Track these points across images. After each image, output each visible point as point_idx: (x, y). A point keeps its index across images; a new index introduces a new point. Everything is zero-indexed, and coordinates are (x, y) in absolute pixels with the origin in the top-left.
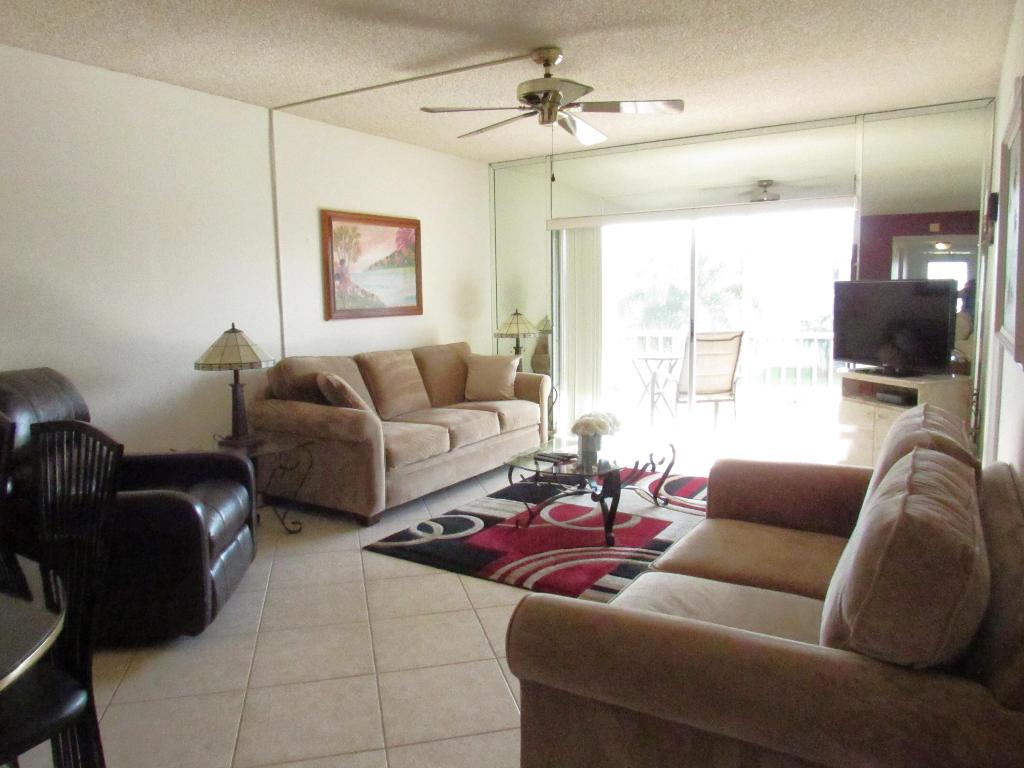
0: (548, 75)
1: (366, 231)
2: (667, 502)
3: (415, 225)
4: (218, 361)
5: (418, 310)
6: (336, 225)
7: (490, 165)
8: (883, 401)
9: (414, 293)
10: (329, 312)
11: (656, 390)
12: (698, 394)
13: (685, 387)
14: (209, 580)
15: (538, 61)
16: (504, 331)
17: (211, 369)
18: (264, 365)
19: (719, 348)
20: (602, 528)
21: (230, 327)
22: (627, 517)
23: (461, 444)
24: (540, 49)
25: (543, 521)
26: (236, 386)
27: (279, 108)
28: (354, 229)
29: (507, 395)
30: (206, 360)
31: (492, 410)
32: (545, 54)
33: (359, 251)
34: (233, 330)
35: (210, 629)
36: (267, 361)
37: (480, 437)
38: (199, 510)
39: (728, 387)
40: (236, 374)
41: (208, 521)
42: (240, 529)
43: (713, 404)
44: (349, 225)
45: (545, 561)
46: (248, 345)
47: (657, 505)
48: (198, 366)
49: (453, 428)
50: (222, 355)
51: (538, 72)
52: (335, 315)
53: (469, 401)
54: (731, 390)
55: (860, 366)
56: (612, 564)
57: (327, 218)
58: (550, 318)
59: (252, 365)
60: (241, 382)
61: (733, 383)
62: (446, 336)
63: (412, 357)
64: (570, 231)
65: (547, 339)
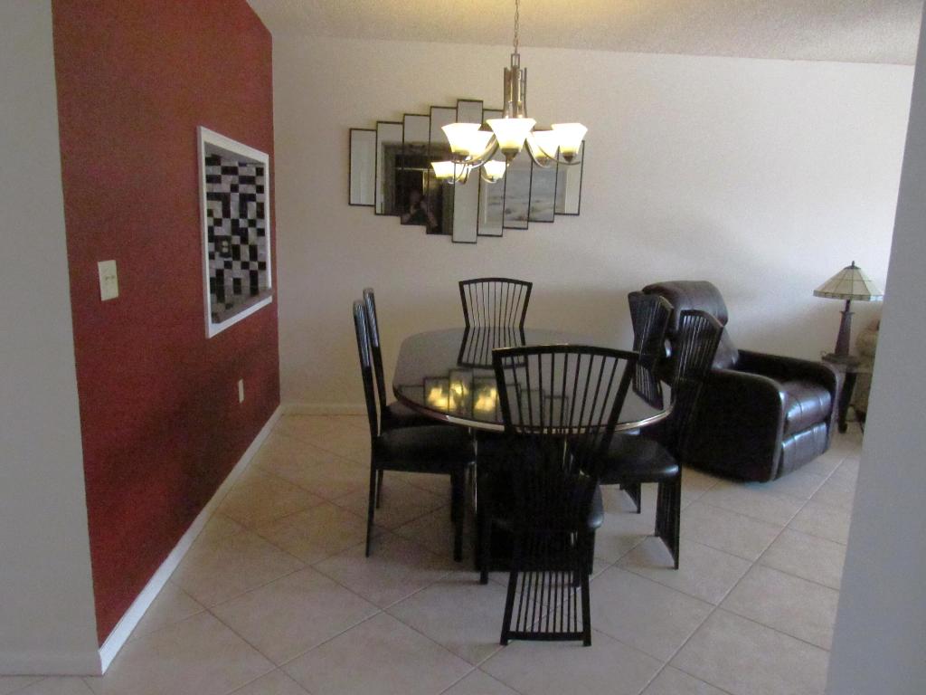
4: (832, 291)
14: (779, 450)
17: (826, 297)
18: (873, 299)
21: (850, 264)
26: (846, 313)
30: (824, 289)
34: (853, 267)
35: (771, 484)
36: (877, 296)
38: (782, 396)
40: (848, 302)
41: (789, 406)
42: (818, 423)
46: (863, 281)
48: (817, 293)
50: (837, 287)
59: (861, 298)
60: (851, 310)
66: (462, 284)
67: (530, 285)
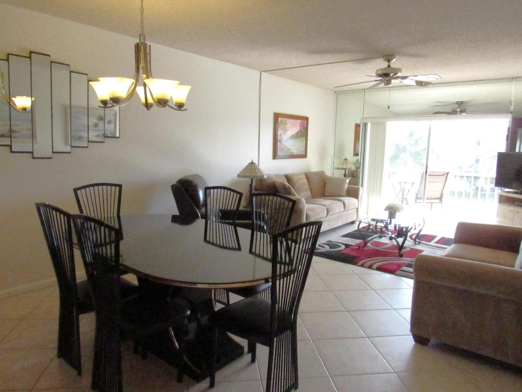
0: (389, 66)
1: (290, 122)
2: (419, 243)
3: (306, 119)
5: (305, 156)
6: (280, 119)
7: (335, 92)
8: (518, 206)
9: (304, 149)
10: (275, 156)
11: (404, 197)
12: (427, 199)
13: (421, 195)
15: (385, 60)
16: (341, 167)
17: (246, 178)
18: (265, 177)
19: (437, 179)
20: (397, 251)
21: (251, 161)
22: (405, 248)
23: (330, 213)
24: (387, 56)
25: (369, 247)
26: (252, 185)
27: (264, 71)
28: (286, 121)
29: (344, 195)
30: (241, 174)
31: (341, 201)
32: (389, 58)
33: (286, 131)
34: (252, 163)
37: (337, 212)
39: (439, 196)
40: (252, 180)
43: (430, 204)
44: (284, 119)
45: (376, 260)
47: (416, 244)
49: (328, 207)
51: (384, 65)
52: (277, 157)
53: (326, 196)
54: (440, 198)
55: (507, 190)
56: (405, 263)
57: (277, 116)
58: (359, 160)
60: (253, 183)
61: (442, 195)
62: (314, 168)
63: (305, 176)
64: (372, 124)
65: (358, 171)
66: (75, 190)
67: (120, 186)
